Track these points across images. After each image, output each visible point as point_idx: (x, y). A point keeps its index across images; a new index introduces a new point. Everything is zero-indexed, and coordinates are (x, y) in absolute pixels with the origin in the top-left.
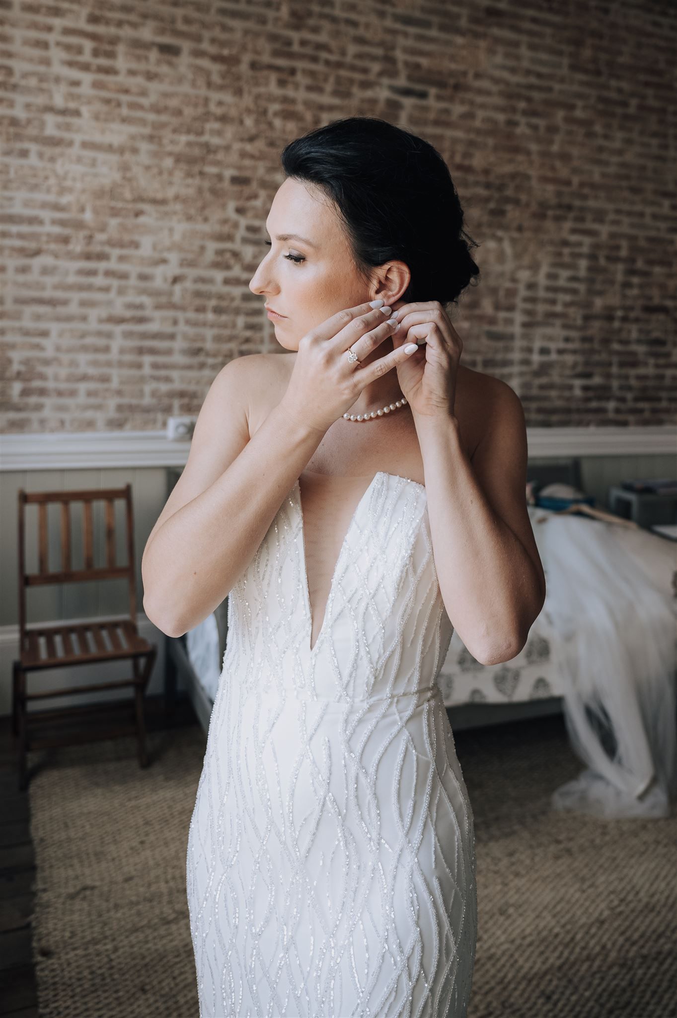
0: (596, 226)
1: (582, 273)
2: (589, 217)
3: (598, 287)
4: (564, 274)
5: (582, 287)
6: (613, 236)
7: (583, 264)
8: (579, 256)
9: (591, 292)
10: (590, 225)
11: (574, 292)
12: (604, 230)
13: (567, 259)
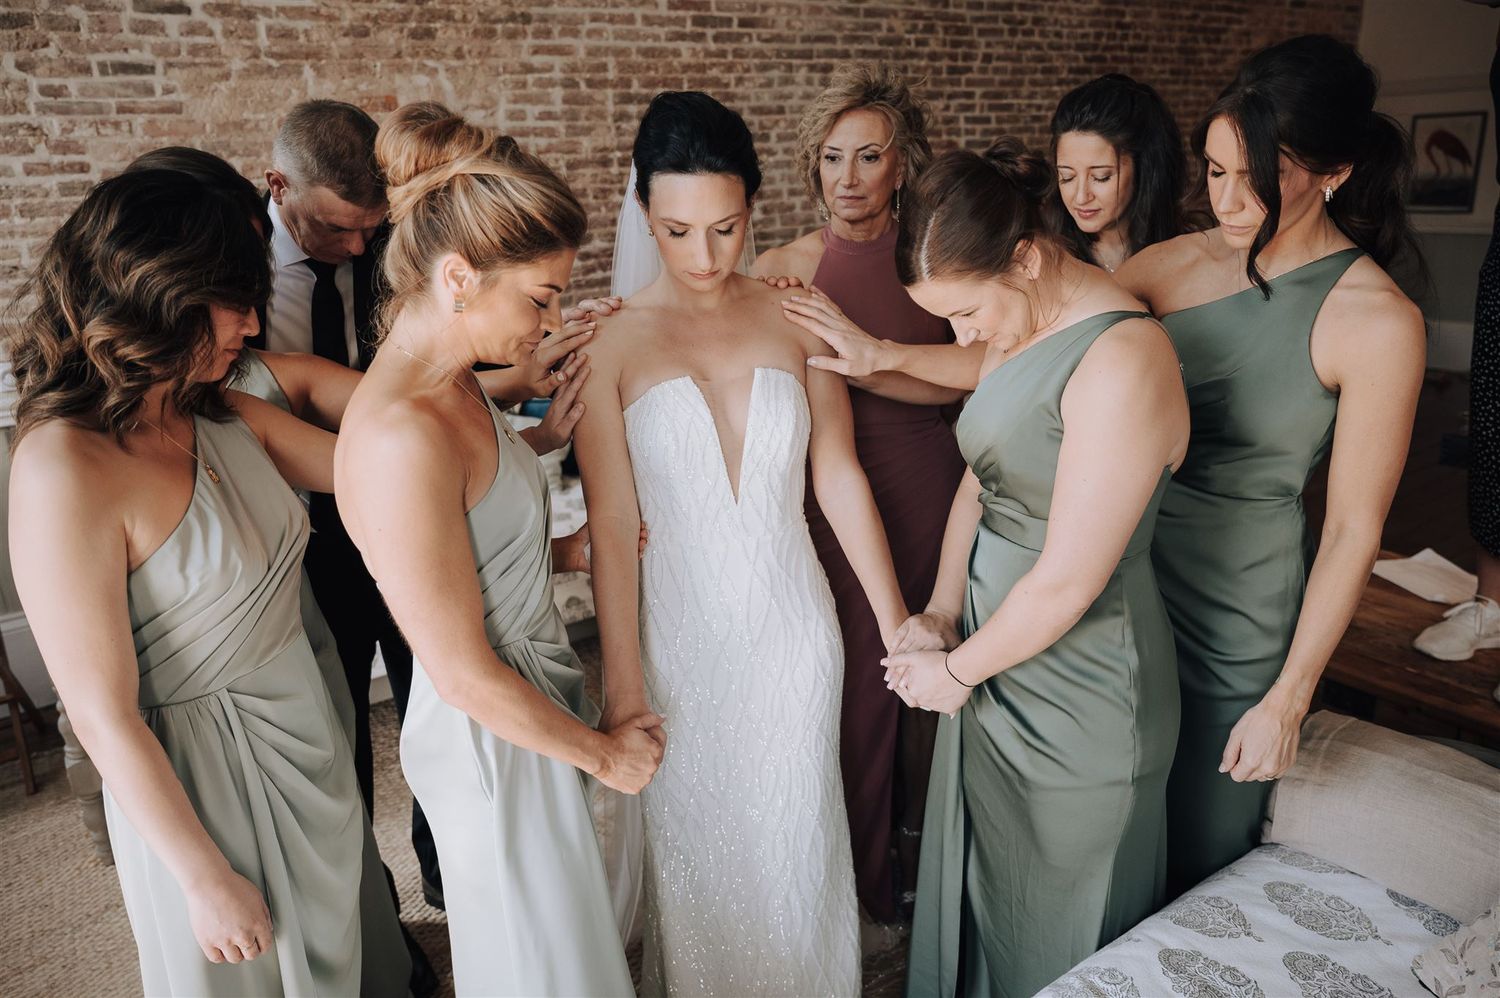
0: (567, 41)
1: (558, 107)
2: (556, 29)
3: (582, 123)
4: (533, 110)
5: (560, 126)
6: (591, 52)
7: (558, 93)
8: (551, 83)
9: (573, 131)
10: (557, 41)
11: (551, 133)
12: (581, 45)
13: (533, 90)
